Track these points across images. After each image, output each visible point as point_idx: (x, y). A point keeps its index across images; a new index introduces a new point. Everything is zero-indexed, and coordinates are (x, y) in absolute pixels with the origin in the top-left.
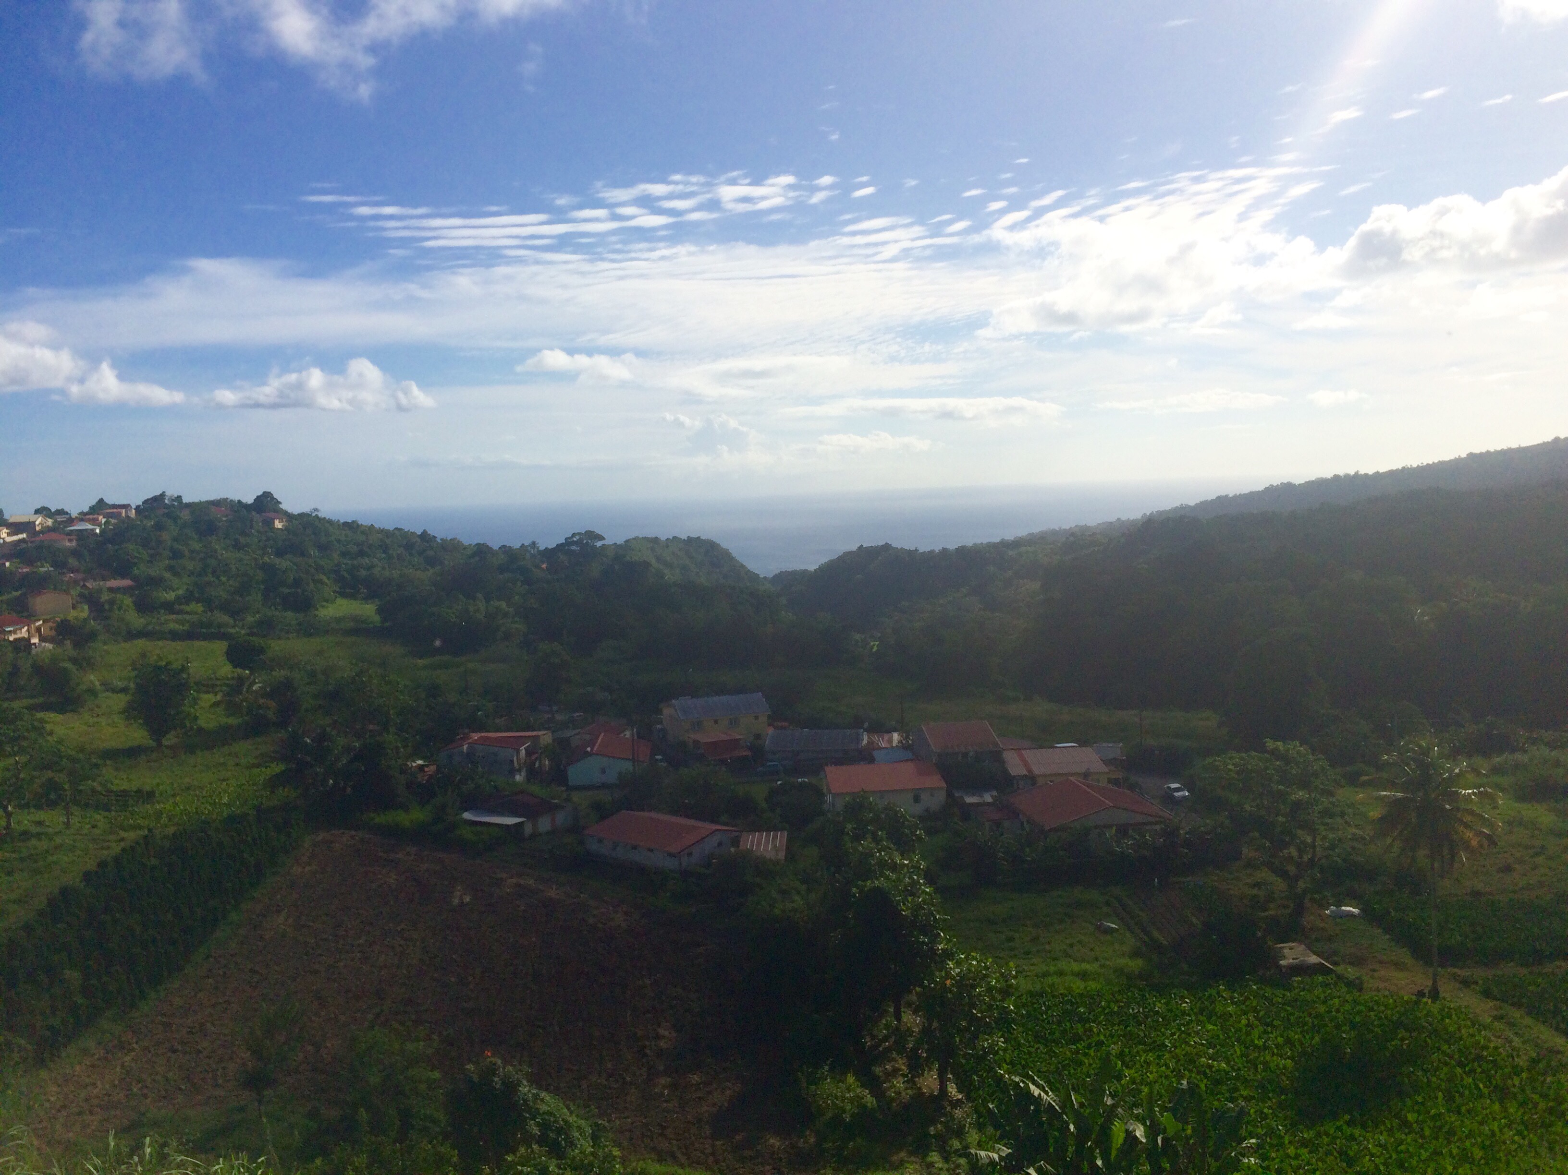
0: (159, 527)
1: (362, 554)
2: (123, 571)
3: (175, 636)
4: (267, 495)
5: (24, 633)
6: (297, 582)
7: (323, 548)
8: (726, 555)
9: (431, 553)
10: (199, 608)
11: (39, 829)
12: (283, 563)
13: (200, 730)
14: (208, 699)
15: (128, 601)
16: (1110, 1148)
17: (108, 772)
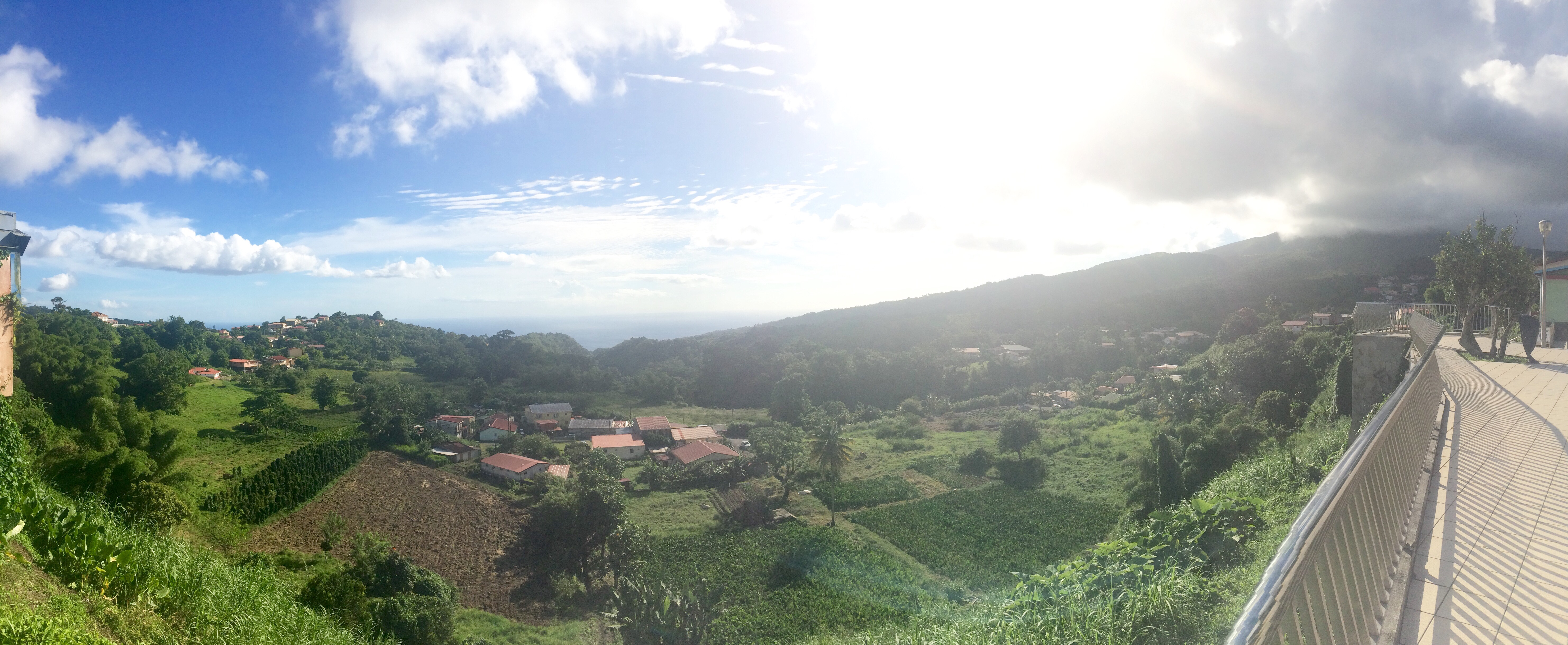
0: (337, 325)
1: (413, 337)
2: (322, 341)
3: (337, 368)
4: (378, 313)
5: (284, 363)
6: (384, 349)
7: (398, 335)
8: (573, 342)
9: (441, 338)
10: (346, 357)
11: (276, 436)
12: (378, 340)
13: (337, 405)
14: (341, 393)
15: (322, 353)
16: (663, 610)
17: (303, 416)
